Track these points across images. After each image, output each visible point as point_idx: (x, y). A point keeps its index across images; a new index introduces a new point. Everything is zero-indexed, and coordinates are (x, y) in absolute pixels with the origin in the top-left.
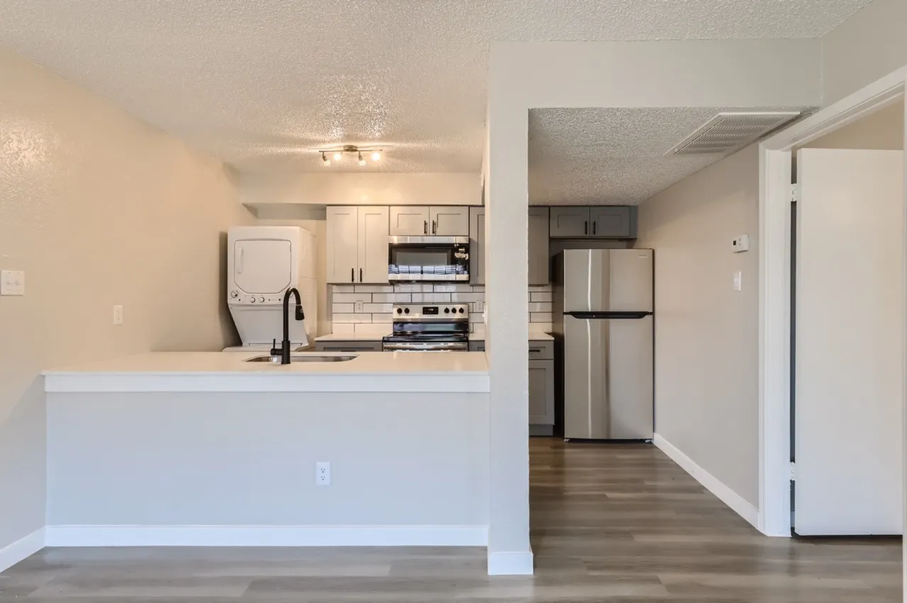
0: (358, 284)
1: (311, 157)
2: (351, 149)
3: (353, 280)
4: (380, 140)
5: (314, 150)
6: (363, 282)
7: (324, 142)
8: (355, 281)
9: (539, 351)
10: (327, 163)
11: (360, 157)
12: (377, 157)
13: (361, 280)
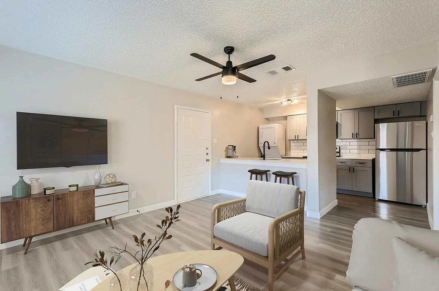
0: (297, 140)
1: (278, 104)
2: (289, 100)
3: (295, 138)
4: (297, 96)
5: (279, 102)
6: (299, 139)
7: (280, 100)
8: (296, 139)
9: (365, 164)
10: (283, 105)
11: (292, 102)
12: (296, 102)
13: (298, 138)
